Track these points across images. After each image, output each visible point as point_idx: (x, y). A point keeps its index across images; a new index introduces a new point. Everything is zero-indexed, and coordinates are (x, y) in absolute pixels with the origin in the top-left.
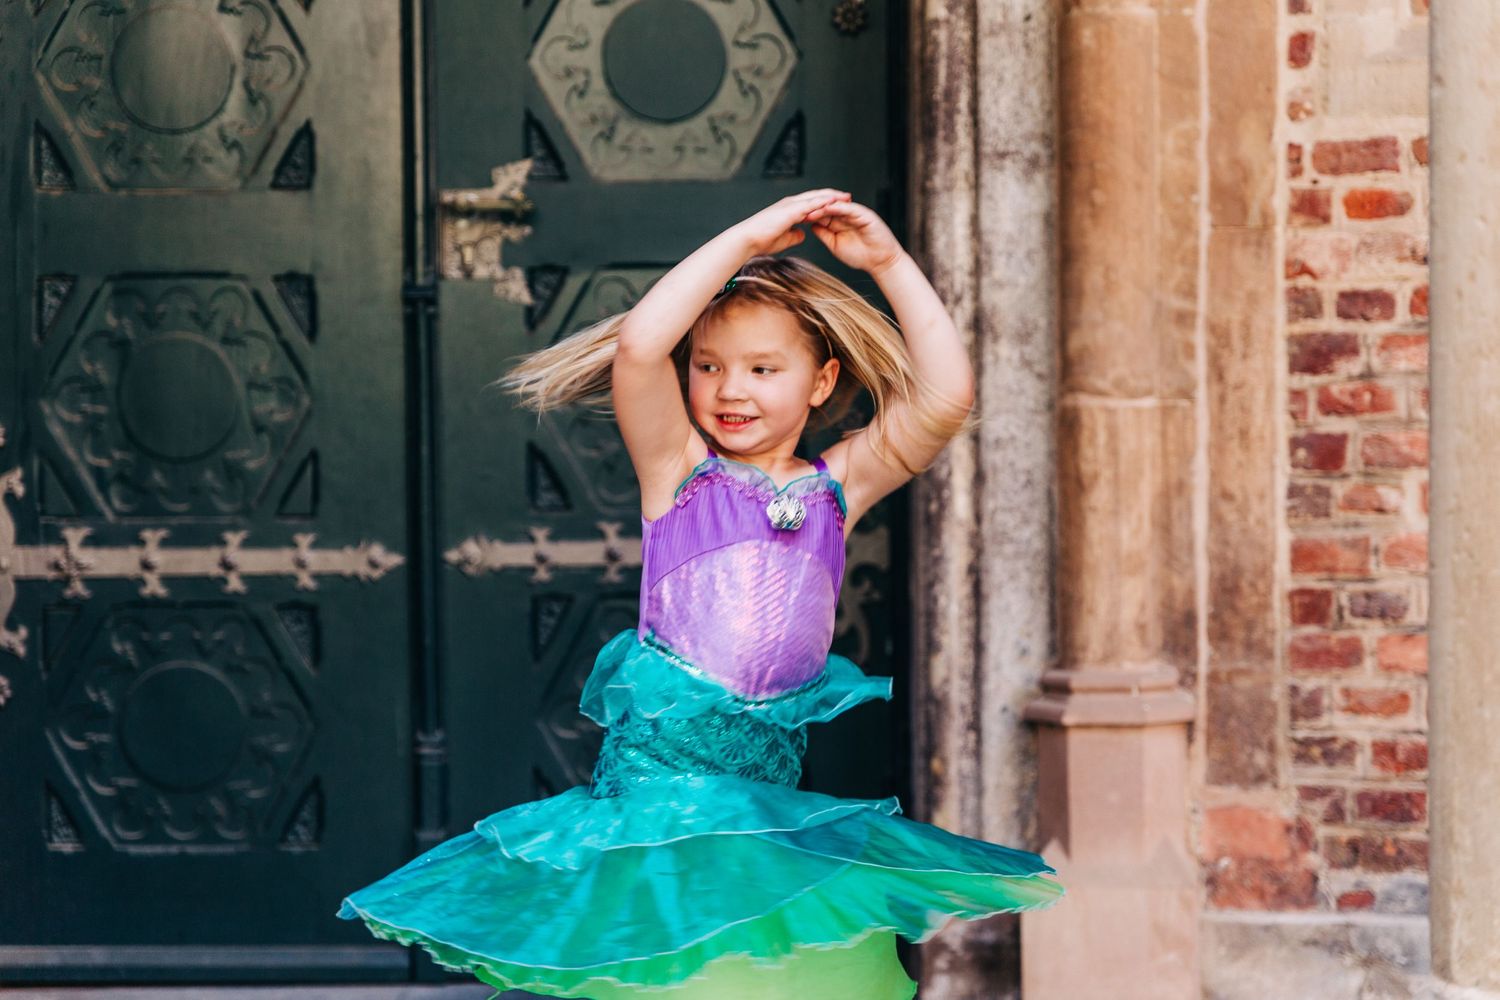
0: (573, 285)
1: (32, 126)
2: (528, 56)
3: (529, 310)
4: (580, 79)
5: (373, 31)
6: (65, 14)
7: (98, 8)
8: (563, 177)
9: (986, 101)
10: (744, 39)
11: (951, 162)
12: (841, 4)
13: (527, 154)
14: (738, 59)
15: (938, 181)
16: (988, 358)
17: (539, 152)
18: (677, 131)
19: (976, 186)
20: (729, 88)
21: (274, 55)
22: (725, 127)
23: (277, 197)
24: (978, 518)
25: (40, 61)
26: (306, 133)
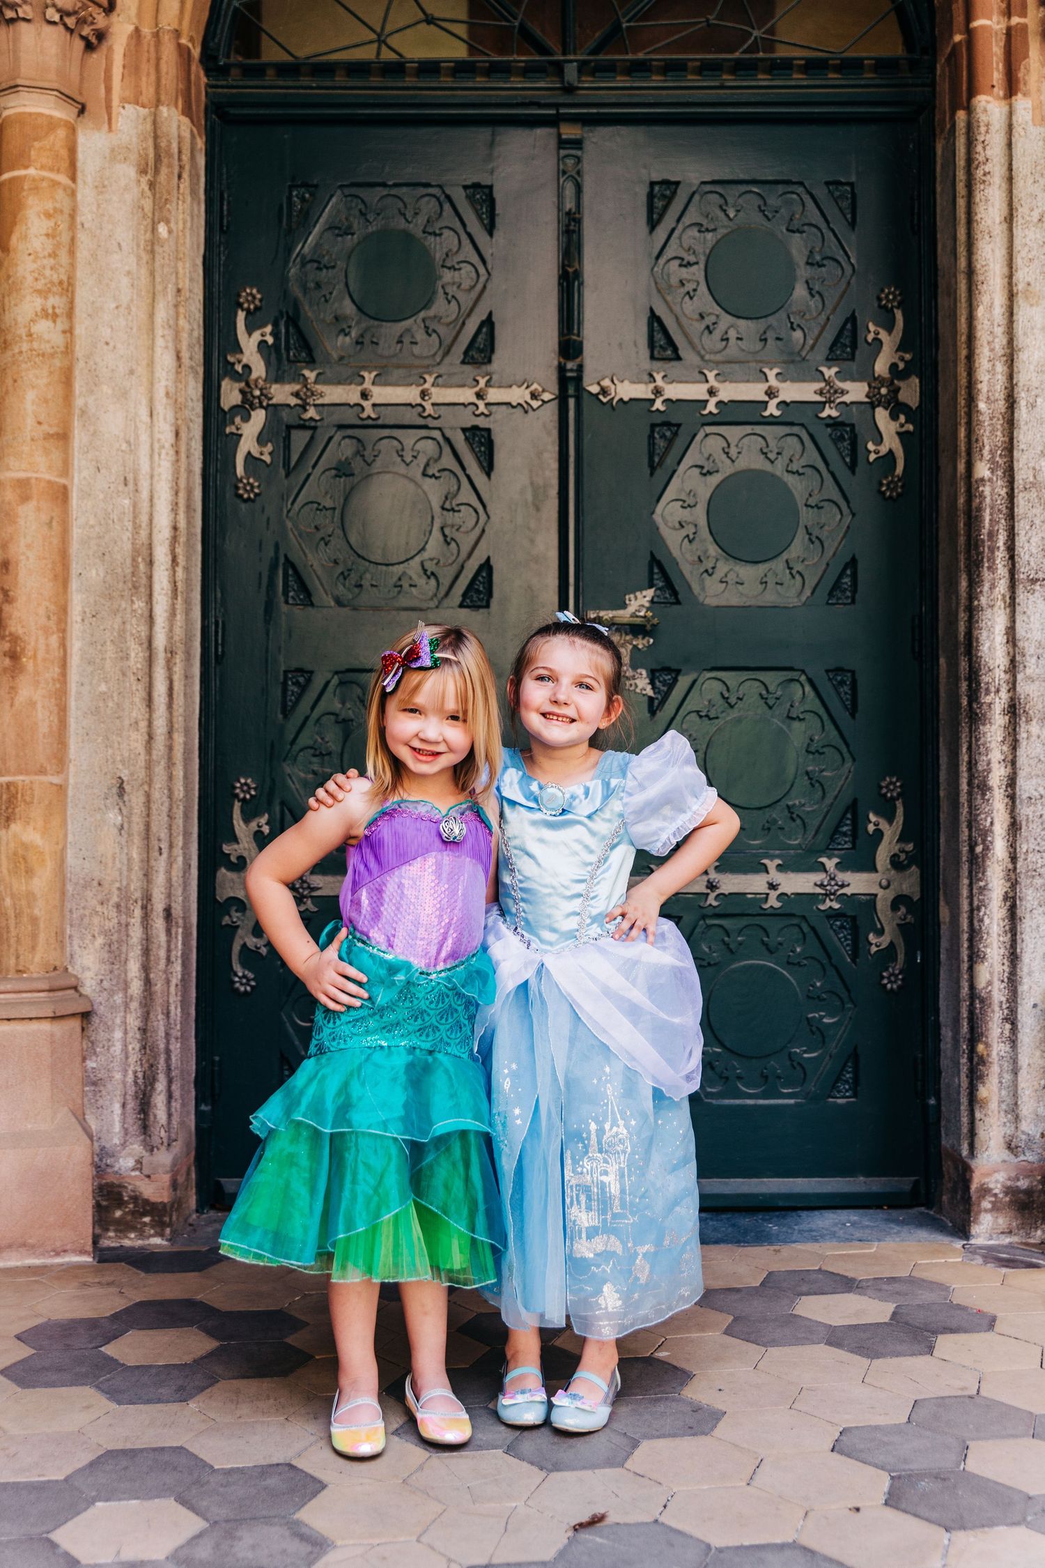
0: (684, 682)
1: (282, 560)
2: (653, 513)
3: (651, 699)
4: (690, 530)
5: (538, 492)
6: (309, 475)
7: (333, 472)
8: (678, 602)
9: (1021, 541)
10: (812, 502)
11: (993, 587)
12: (886, 477)
13: (651, 585)
14: (806, 516)
15: (983, 600)
16: (1023, 735)
17: (661, 584)
18: (762, 568)
19: (1012, 604)
20: (801, 538)
21: (462, 508)
22: (798, 567)
23: (465, 611)
24: (1014, 858)
25: (289, 511)
26: (487, 567)
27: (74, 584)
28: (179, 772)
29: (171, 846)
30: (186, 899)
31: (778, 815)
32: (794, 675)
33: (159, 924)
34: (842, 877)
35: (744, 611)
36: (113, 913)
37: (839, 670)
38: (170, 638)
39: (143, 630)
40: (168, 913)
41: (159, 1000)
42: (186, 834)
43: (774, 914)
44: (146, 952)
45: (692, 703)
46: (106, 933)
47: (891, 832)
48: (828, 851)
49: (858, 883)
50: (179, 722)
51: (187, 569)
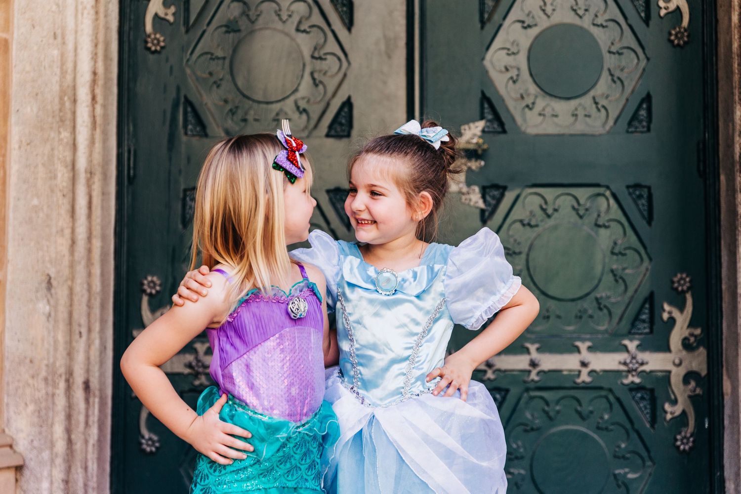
0: (509, 196)
1: (182, 100)
2: (483, 59)
3: (483, 211)
4: (513, 73)
5: (389, 42)
6: (204, 32)
7: (224, 29)
8: (504, 131)
10: (614, 49)
12: (674, 29)
13: (482, 118)
14: (610, 61)
17: (490, 117)
18: (573, 103)
20: (605, 78)
21: (329, 57)
22: (602, 102)
23: (330, 141)
25: (188, 60)
26: (348, 104)
27: (13, 119)
28: (97, 270)
29: (90, 331)
30: (102, 375)
31: (588, 305)
32: (601, 190)
33: (79, 394)
34: (642, 356)
35: (559, 138)
36: (42, 385)
37: (637, 186)
38: (90, 161)
39: (68, 155)
40: (87, 386)
41: (79, 456)
42: (103, 321)
43: (586, 387)
44: (69, 417)
45: (516, 214)
46: (36, 402)
47: (682, 319)
48: (630, 334)
49: (655, 362)
50: (97, 230)
51: (105, 106)
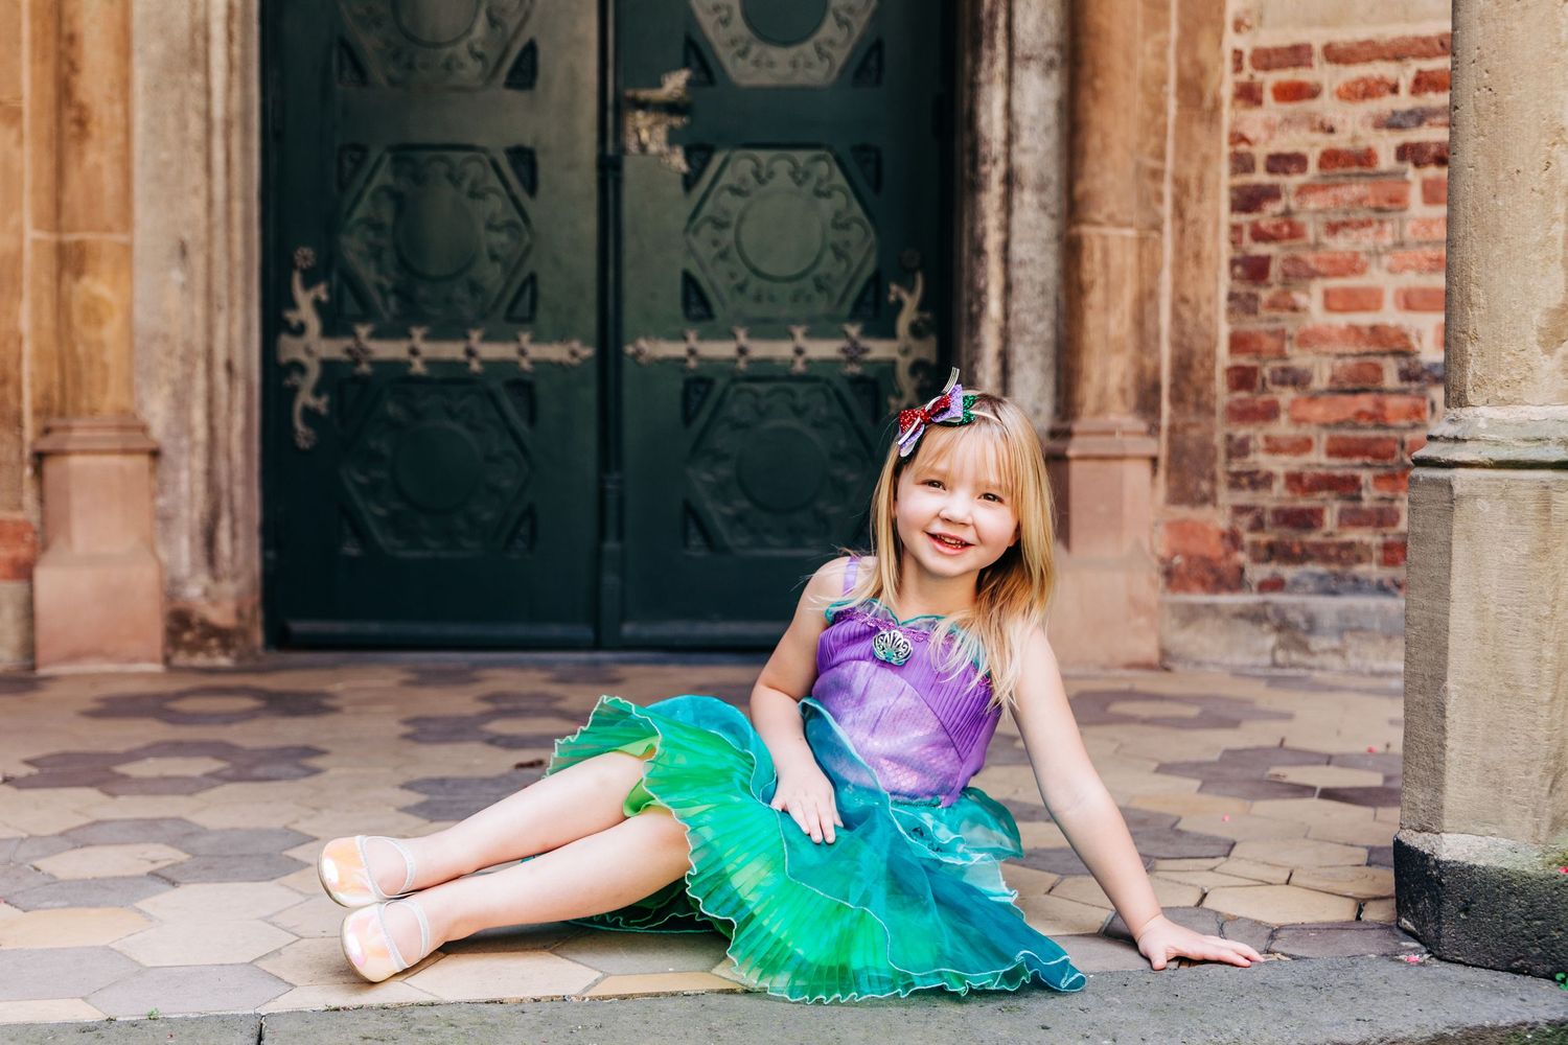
0: (717, 159)
1: (337, 40)
3: (686, 176)
4: (724, 13)
8: (712, 83)
9: (1018, 19)
11: (992, 63)
13: (686, 65)
15: (983, 77)
16: (1016, 203)
17: (695, 63)
18: (793, 51)
19: (1009, 81)
20: (830, 21)
22: (826, 48)
23: (510, 92)
24: (1006, 316)
26: (531, 49)
27: (137, 59)
28: (238, 236)
29: (231, 304)
30: (247, 357)
31: (808, 284)
32: (822, 153)
33: (221, 375)
34: (865, 343)
35: (776, 91)
36: (176, 363)
37: (864, 148)
38: (227, 108)
39: (201, 103)
40: (229, 366)
41: (221, 444)
42: (247, 297)
43: (802, 378)
44: (210, 401)
45: (727, 178)
46: (173, 382)
47: (911, 302)
48: (853, 318)
49: (879, 350)
50: (237, 190)
51: (245, 47)
